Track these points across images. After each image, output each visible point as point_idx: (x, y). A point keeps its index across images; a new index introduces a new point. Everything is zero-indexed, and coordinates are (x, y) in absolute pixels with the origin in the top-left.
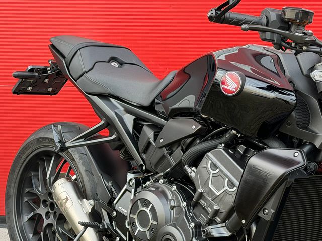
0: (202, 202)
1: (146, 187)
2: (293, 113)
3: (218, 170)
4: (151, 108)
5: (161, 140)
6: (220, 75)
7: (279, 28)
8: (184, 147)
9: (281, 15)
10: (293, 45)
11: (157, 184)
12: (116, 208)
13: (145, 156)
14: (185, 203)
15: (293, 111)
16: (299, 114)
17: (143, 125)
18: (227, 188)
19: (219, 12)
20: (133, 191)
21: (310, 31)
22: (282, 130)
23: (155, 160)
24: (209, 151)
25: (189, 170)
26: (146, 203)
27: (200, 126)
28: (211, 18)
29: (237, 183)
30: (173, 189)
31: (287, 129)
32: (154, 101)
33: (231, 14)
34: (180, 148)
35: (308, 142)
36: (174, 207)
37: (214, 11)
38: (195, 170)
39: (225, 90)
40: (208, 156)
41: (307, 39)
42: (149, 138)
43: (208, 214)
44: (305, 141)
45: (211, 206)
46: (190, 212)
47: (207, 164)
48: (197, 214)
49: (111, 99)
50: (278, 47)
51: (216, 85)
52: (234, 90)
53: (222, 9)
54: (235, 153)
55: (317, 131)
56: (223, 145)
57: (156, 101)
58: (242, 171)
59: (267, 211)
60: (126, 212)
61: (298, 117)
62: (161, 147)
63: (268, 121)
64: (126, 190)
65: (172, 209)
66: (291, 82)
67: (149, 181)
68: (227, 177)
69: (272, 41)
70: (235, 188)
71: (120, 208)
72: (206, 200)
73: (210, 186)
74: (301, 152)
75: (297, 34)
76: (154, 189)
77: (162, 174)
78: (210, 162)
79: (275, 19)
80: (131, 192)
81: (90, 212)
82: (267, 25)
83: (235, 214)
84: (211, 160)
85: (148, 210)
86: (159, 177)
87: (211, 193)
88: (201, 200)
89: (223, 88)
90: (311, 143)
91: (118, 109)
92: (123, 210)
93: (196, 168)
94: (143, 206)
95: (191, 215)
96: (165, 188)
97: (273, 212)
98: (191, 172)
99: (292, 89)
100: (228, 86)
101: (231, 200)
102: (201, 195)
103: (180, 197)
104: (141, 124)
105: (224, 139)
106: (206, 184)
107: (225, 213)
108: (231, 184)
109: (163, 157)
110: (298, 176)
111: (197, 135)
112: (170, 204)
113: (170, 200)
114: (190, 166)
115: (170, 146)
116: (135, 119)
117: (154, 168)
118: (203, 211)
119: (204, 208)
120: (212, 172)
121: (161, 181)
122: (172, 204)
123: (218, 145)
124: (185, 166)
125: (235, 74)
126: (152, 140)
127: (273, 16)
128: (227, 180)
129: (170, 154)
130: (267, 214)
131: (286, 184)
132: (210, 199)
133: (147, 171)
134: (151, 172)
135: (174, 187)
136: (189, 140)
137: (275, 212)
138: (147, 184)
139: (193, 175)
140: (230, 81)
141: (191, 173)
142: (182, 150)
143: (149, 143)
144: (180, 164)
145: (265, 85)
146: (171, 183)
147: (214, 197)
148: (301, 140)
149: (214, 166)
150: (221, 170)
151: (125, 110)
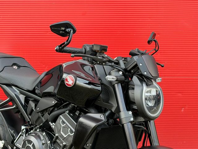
1: (30, 133)
2: (101, 95)
3: (65, 124)
4: (33, 92)
5: (38, 109)
6: (65, 76)
7: (90, 55)
8: (49, 112)
9: (91, 48)
10: (98, 62)
11: (36, 132)
12: (16, 145)
13: (30, 117)
14: (49, 142)
15: (100, 94)
16: (104, 96)
17: (30, 100)
18: (69, 133)
19: (61, 48)
21: (106, 56)
22: (96, 104)
23: (35, 119)
24: (61, 114)
25: (51, 124)
26: (30, 142)
27: (56, 102)
28: (57, 50)
29: (74, 130)
30: (44, 134)
31: (98, 103)
32: (35, 88)
33: (67, 48)
34: (47, 113)
36: (44, 144)
37: (58, 47)
38: (54, 124)
39: (67, 84)
40: (60, 117)
41: (104, 60)
42: (32, 108)
43: (61, 146)
44: (107, 109)
45: (62, 143)
46: (52, 146)
47: (60, 121)
48: (56, 147)
49: (13, 87)
50: (91, 63)
51: (63, 81)
52: (71, 84)
53: (62, 46)
54: (74, 115)
55: (113, 104)
56: (68, 111)
57: (36, 88)
58: (76, 124)
59: (88, 145)
60: (21, 146)
61: (103, 97)
62: (38, 112)
63: (90, 98)
64: (21, 135)
65: (43, 145)
66: (100, 79)
67: (32, 130)
69: (88, 60)
70: (73, 133)
71: (18, 144)
72: (60, 140)
73: (61, 132)
74: (104, 115)
75: (99, 57)
76: (34, 135)
77: (38, 126)
78: (61, 120)
79: (89, 50)
80: (23, 136)
81: (2, 147)
82: (85, 54)
83: (73, 147)
85: (31, 146)
86: (37, 128)
87: (62, 136)
88: (57, 140)
89: (66, 83)
90: (110, 110)
91: (17, 92)
92: (19, 146)
93: (55, 123)
94: (28, 144)
95: (52, 147)
96: (39, 134)
97: (91, 145)
99: (100, 84)
100: (68, 82)
101: (71, 139)
102: (57, 137)
103: (47, 139)
104: (29, 99)
105: (68, 108)
106: (59, 131)
107: (69, 146)
108: (71, 131)
109: (39, 118)
110: (103, 127)
111: (55, 106)
112: (42, 142)
113: (42, 140)
114: (52, 122)
115: (43, 112)
116: (25, 97)
117: (35, 123)
118: (59, 145)
119: (59, 144)
120: (62, 125)
121: (38, 130)
122: (43, 142)
123: (65, 111)
124: (50, 122)
125: (72, 76)
126: (34, 109)
127: (88, 49)
128: (69, 129)
129: (42, 116)
130: (88, 146)
131: (96, 131)
132: (61, 139)
133: (31, 125)
134: (33, 125)
136: (51, 109)
137: (92, 145)
138: (31, 132)
139: (53, 127)
140: (69, 80)
141: (52, 126)
142: (48, 114)
143: (32, 110)
144: (47, 121)
145: (87, 82)
146: (43, 131)
147: (63, 138)
148: (106, 109)
149: (63, 122)
150: (66, 124)
151: (20, 93)
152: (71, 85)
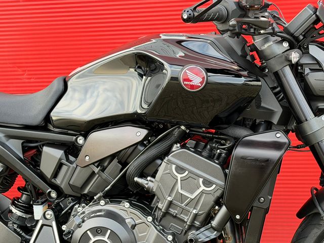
0: (172, 211)
3: (187, 172)
5: (87, 158)
14: (150, 218)
18: (203, 188)
20: (54, 224)
25: (142, 181)
26: (99, 231)
27: (147, 131)
30: (125, 206)
31: (247, 113)
34: (115, 161)
35: (262, 121)
36: (135, 225)
38: (153, 180)
40: (168, 160)
42: (60, 159)
45: (186, 212)
46: (158, 226)
47: (170, 169)
52: (200, 85)
55: (271, 108)
56: (178, 145)
59: (263, 199)
62: (87, 166)
64: (42, 226)
65: (134, 229)
68: (200, 176)
70: (214, 186)
73: (180, 191)
76: (102, 213)
78: (174, 166)
80: (51, 226)
84: (174, 164)
86: (98, 198)
88: (170, 209)
89: (185, 85)
90: (265, 122)
93: (154, 177)
94: (96, 236)
95: (161, 228)
96: (111, 208)
97: (270, 197)
98: (147, 183)
100: (191, 81)
101: (210, 199)
102: (171, 204)
103: (139, 213)
104: (27, 147)
107: (205, 214)
109: (93, 174)
114: (142, 177)
116: (22, 144)
119: (175, 217)
120: (179, 176)
121: (102, 202)
122: (132, 222)
124: (135, 179)
126: (64, 161)
128: (201, 180)
129: (103, 171)
130: (263, 202)
132: (182, 205)
135: (127, 205)
139: (151, 185)
140: (192, 76)
147: (188, 201)
149: (181, 169)
150: (190, 172)
151: (5, 136)
152: (200, 87)
